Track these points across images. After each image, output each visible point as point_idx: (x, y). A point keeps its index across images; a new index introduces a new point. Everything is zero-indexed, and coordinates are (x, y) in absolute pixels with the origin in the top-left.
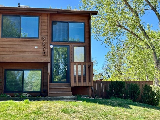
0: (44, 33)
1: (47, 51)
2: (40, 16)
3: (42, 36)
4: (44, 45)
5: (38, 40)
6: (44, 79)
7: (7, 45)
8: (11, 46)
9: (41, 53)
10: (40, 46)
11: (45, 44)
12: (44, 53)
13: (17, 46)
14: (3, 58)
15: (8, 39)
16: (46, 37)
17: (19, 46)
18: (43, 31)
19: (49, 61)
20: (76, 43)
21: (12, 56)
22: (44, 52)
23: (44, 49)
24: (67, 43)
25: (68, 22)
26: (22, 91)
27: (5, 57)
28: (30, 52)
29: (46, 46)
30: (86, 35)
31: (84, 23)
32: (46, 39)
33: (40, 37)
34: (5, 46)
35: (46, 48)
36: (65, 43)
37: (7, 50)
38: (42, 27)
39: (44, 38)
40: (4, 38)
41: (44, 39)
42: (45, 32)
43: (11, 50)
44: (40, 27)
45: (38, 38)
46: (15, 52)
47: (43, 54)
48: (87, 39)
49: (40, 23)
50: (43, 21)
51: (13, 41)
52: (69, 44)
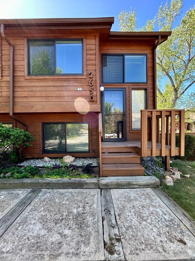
0: (90, 66)
1: (95, 95)
2: (85, 38)
3: (88, 72)
4: (90, 85)
5: (82, 77)
6: (92, 135)
7: (37, 86)
8: (43, 88)
9: (88, 97)
10: (85, 87)
11: (93, 84)
12: (92, 98)
13: (52, 89)
14: (32, 106)
15: (37, 78)
16: (93, 73)
17: (55, 89)
18: (89, 62)
19: (99, 110)
20: (136, 84)
21: (46, 103)
22: (92, 96)
23: (91, 91)
24: (123, 84)
25: (123, 55)
26: (64, 151)
27: (35, 106)
28: (71, 97)
29: (94, 87)
30: (149, 73)
31: (146, 55)
32: (94, 76)
33: (85, 73)
34: (34, 89)
35: (95, 89)
36: (120, 84)
37: (38, 94)
38: (88, 56)
39: (91, 73)
40: (31, 77)
41: (92, 75)
42: (92, 65)
43: (44, 94)
44: (84, 57)
45: (82, 75)
46: (50, 98)
47: (90, 99)
48: (150, 79)
49: (85, 50)
50: (88, 47)
51: (46, 80)
52: (126, 86)
